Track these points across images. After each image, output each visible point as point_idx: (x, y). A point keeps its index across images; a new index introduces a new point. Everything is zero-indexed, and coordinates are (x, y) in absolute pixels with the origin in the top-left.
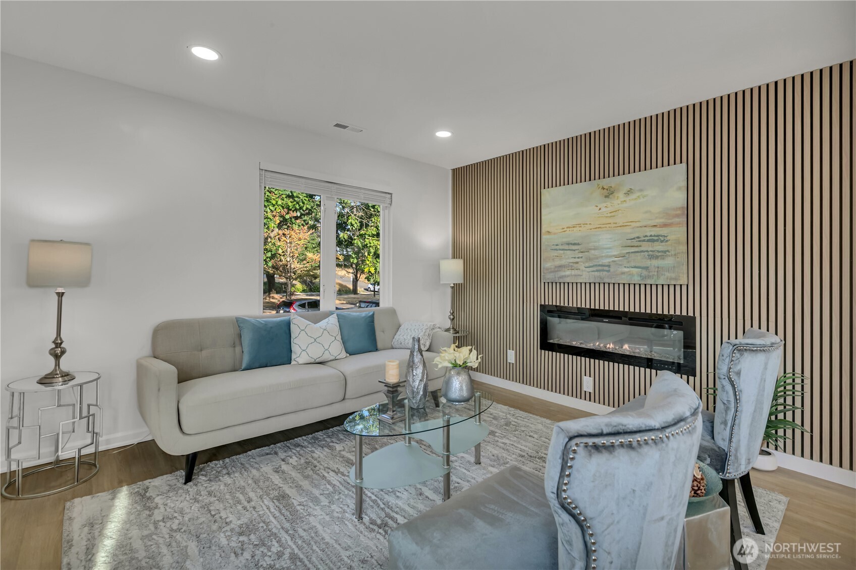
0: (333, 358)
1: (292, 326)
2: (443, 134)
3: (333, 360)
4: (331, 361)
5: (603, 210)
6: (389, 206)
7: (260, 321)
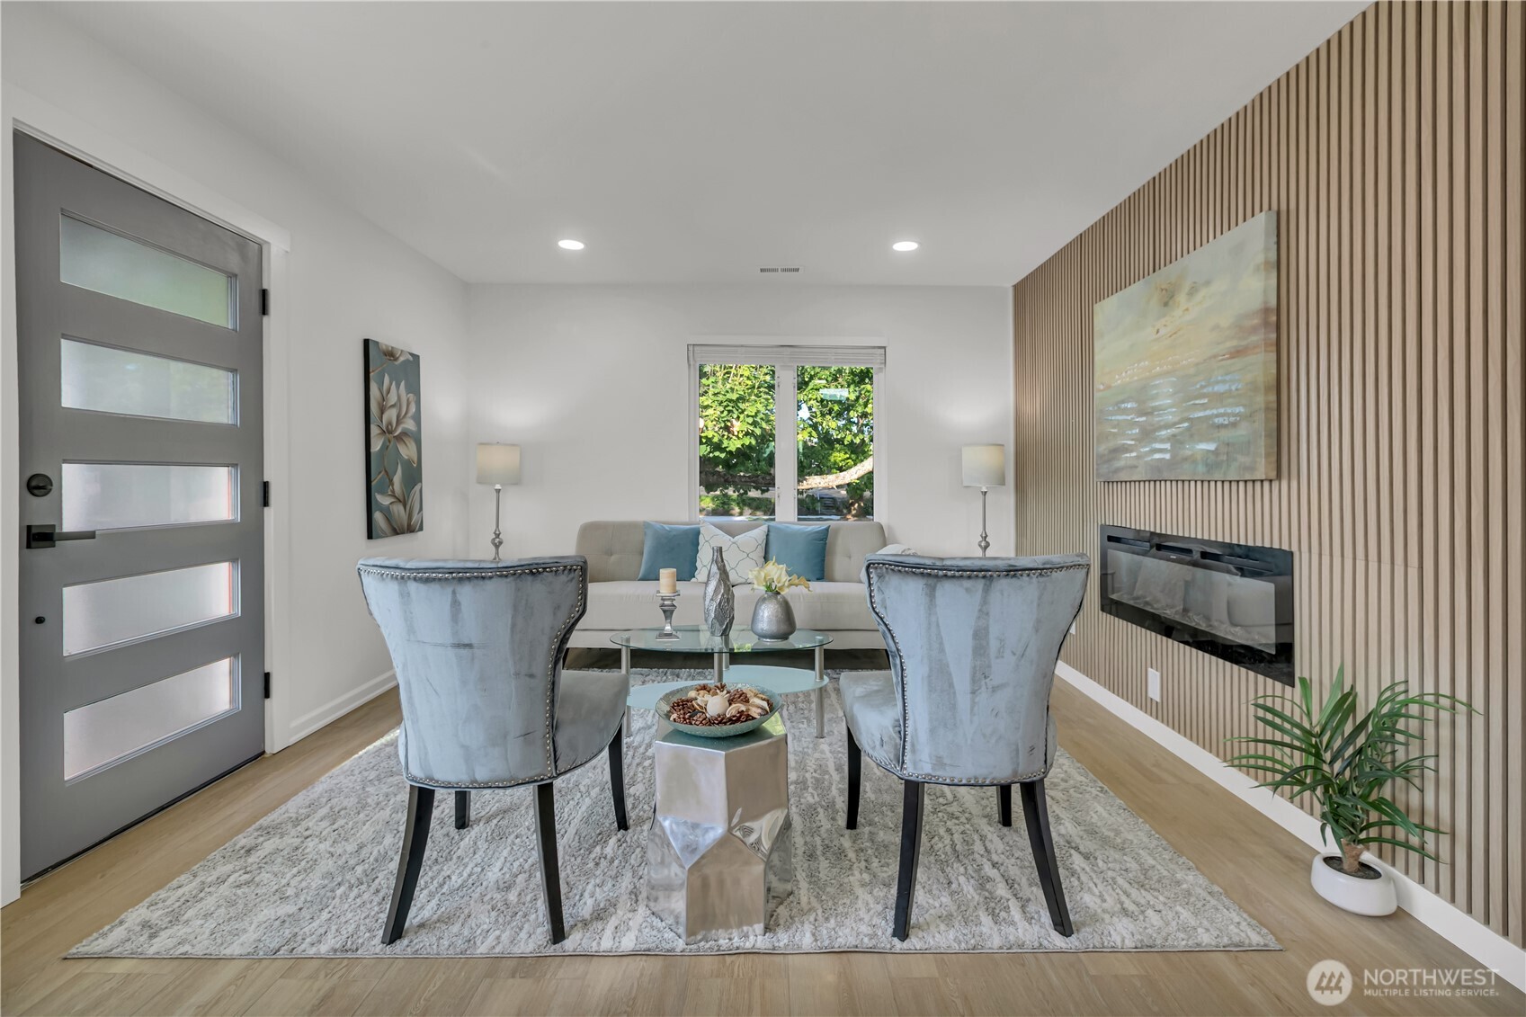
0: (744, 581)
1: (701, 537)
2: (905, 246)
3: (744, 584)
4: (741, 584)
5: (1163, 331)
6: (883, 366)
7: (667, 527)
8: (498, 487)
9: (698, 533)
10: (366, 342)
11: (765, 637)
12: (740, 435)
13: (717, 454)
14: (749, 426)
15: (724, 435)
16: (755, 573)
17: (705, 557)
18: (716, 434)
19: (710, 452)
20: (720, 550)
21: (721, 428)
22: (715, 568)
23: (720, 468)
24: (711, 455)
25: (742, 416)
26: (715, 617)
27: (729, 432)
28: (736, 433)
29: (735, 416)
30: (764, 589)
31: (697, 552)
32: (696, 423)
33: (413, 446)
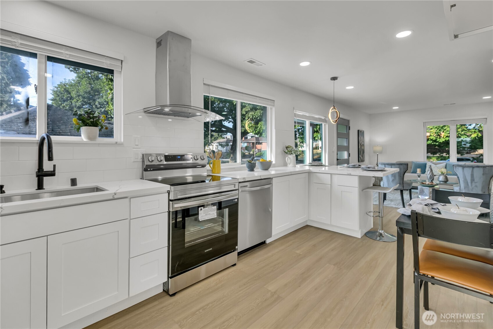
3: (436, 172)
7: (418, 163)
8: (378, 154)
9: (426, 164)
10: (358, 131)
11: (441, 182)
12: (444, 137)
13: (435, 143)
14: (448, 134)
15: (437, 137)
16: (438, 170)
17: (428, 168)
18: (434, 137)
19: (432, 143)
20: (431, 166)
21: (436, 135)
22: (429, 169)
23: (437, 147)
24: (433, 144)
25: (445, 131)
26: (430, 178)
27: (440, 136)
28: (442, 137)
29: (442, 131)
30: (441, 173)
31: (426, 168)
32: (426, 134)
33: (363, 147)
